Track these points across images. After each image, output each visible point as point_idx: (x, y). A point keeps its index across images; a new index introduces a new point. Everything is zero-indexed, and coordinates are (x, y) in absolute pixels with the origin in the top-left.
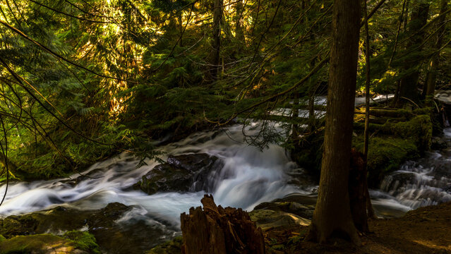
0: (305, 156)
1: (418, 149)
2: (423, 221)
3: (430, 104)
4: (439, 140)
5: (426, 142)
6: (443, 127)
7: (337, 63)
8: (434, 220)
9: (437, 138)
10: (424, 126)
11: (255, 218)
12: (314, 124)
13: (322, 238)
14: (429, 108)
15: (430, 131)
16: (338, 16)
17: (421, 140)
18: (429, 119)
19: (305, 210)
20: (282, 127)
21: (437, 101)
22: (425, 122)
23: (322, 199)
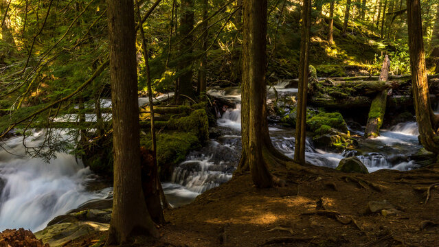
0: (98, 160)
1: (199, 139)
2: (209, 202)
3: (204, 99)
4: (214, 130)
5: (205, 133)
6: (216, 118)
7: (117, 66)
8: (218, 199)
9: (213, 128)
10: (202, 119)
11: (50, 235)
12: (102, 127)
13: (123, 239)
14: (204, 103)
15: (207, 123)
16: (113, 19)
17: (200, 131)
18: (205, 112)
19: (103, 215)
20: (69, 134)
21: (209, 96)
22: (202, 115)
23: (118, 201)
